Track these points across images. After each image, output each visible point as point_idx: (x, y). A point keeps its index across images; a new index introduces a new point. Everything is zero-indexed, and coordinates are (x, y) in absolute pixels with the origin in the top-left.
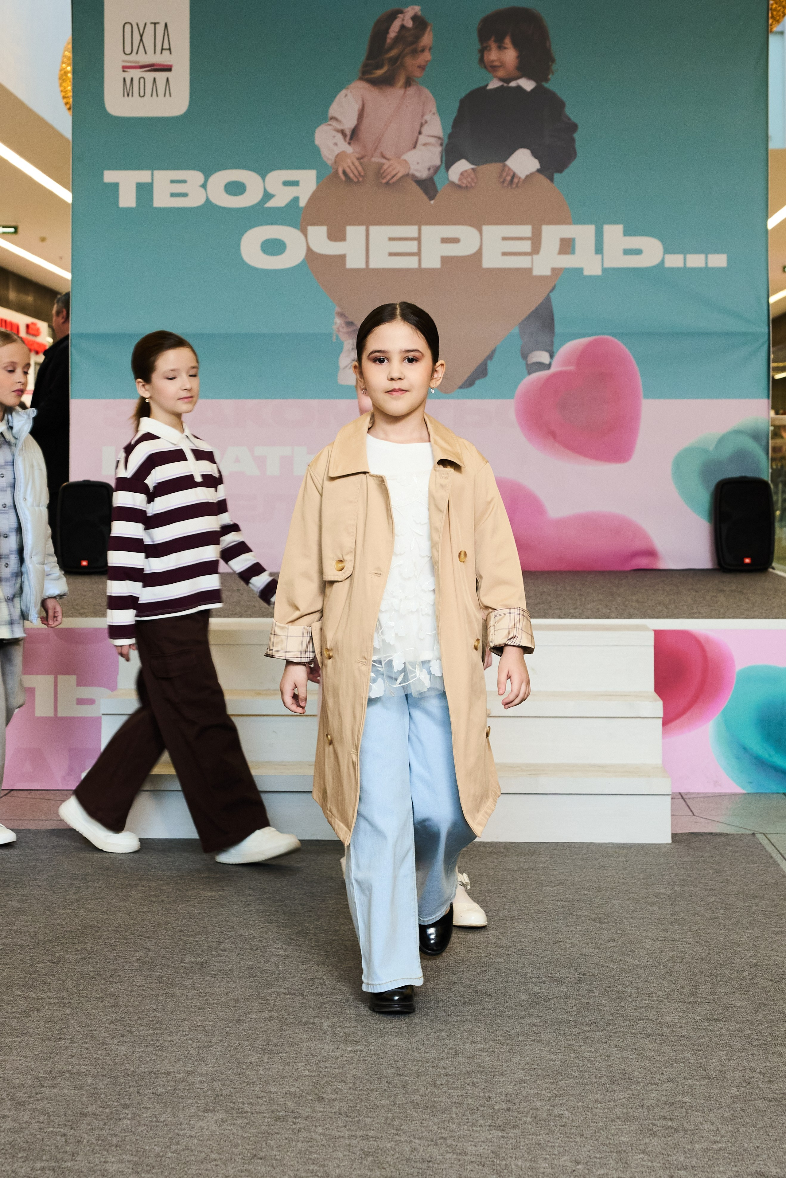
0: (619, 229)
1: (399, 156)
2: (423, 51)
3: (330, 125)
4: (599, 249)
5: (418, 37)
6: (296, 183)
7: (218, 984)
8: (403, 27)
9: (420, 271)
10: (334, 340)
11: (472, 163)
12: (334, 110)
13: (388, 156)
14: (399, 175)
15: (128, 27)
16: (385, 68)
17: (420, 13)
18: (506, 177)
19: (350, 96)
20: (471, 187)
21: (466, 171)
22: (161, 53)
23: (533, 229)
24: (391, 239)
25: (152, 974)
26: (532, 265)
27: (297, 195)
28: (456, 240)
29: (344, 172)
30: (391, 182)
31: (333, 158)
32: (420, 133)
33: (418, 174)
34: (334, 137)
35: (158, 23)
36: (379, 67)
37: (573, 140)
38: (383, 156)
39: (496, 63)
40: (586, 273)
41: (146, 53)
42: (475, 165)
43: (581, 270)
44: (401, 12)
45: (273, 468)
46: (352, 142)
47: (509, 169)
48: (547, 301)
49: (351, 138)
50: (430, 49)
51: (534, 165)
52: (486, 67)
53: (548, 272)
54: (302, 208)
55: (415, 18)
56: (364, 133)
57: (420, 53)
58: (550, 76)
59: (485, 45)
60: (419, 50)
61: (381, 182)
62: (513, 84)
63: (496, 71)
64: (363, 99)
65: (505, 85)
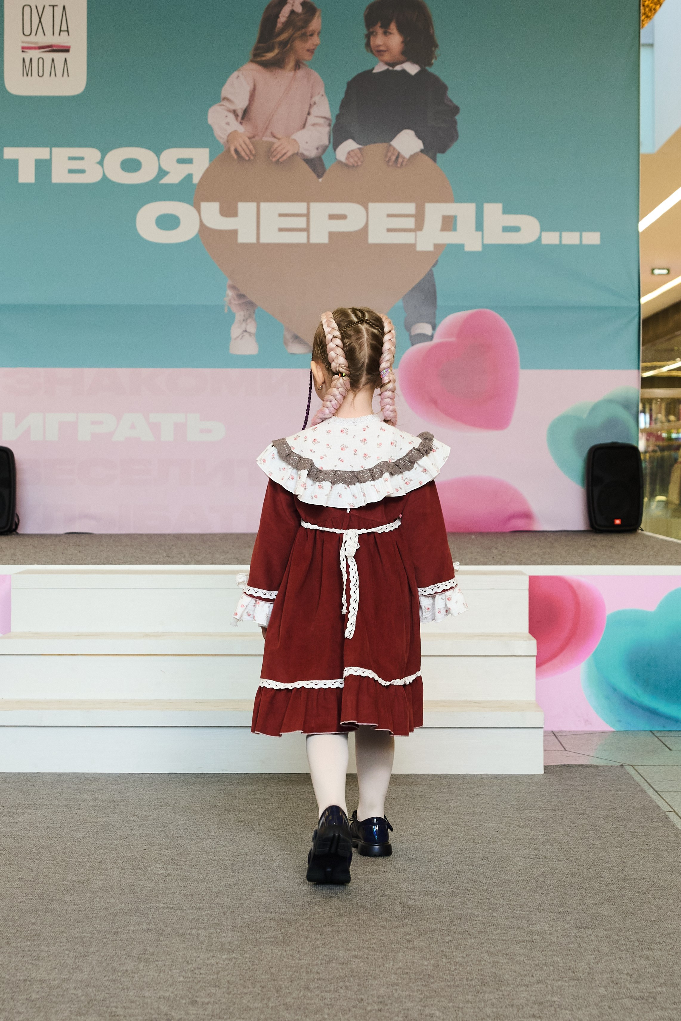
0: (498, 207)
1: (289, 137)
2: (312, 35)
3: (223, 105)
4: (479, 227)
5: (307, 22)
6: (189, 161)
7: (98, 900)
8: (292, 12)
9: (309, 246)
10: (226, 311)
11: (358, 143)
12: (226, 91)
13: (278, 136)
14: (289, 154)
15: (27, 9)
16: (276, 51)
18: (391, 157)
19: (241, 77)
20: (358, 165)
21: (353, 151)
22: (60, 35)
23: (417, 207)
24: (281, 215)
25: (33, 892)
26: (416, 240)
27: (191, 172)
28: (343, 217)
29: (236, 151)
30: (281, 160)
31: (225, 137)
32: (309, 114)
33: (307, 153)
34: (226, 116)
35: (57, 6)
36: (270, 49)
37: (455, 122)
38: (273, 136)
39: (382, 48)
40: (467, 248)
41: (44, 35)
42: (362, 145)
43: (463, 245)
45: (167, 435)
46: (244, 122)
47: (394, 149)
48: (430, 275)
49: (243, 118)
50: (319, 33)
51: (418, 145)
52: (372, 52)
53: (431, 248)
54: (195, 185)
55: (303, 4)
56: (255, 113)
57: (309, 37)
58: (433, 61)
59: (371, 30)
60: (308, 34)
61: (271, 160)
62: (398, 68)
63: (381, 55)
64: (254, 81)
65: (391, 68)
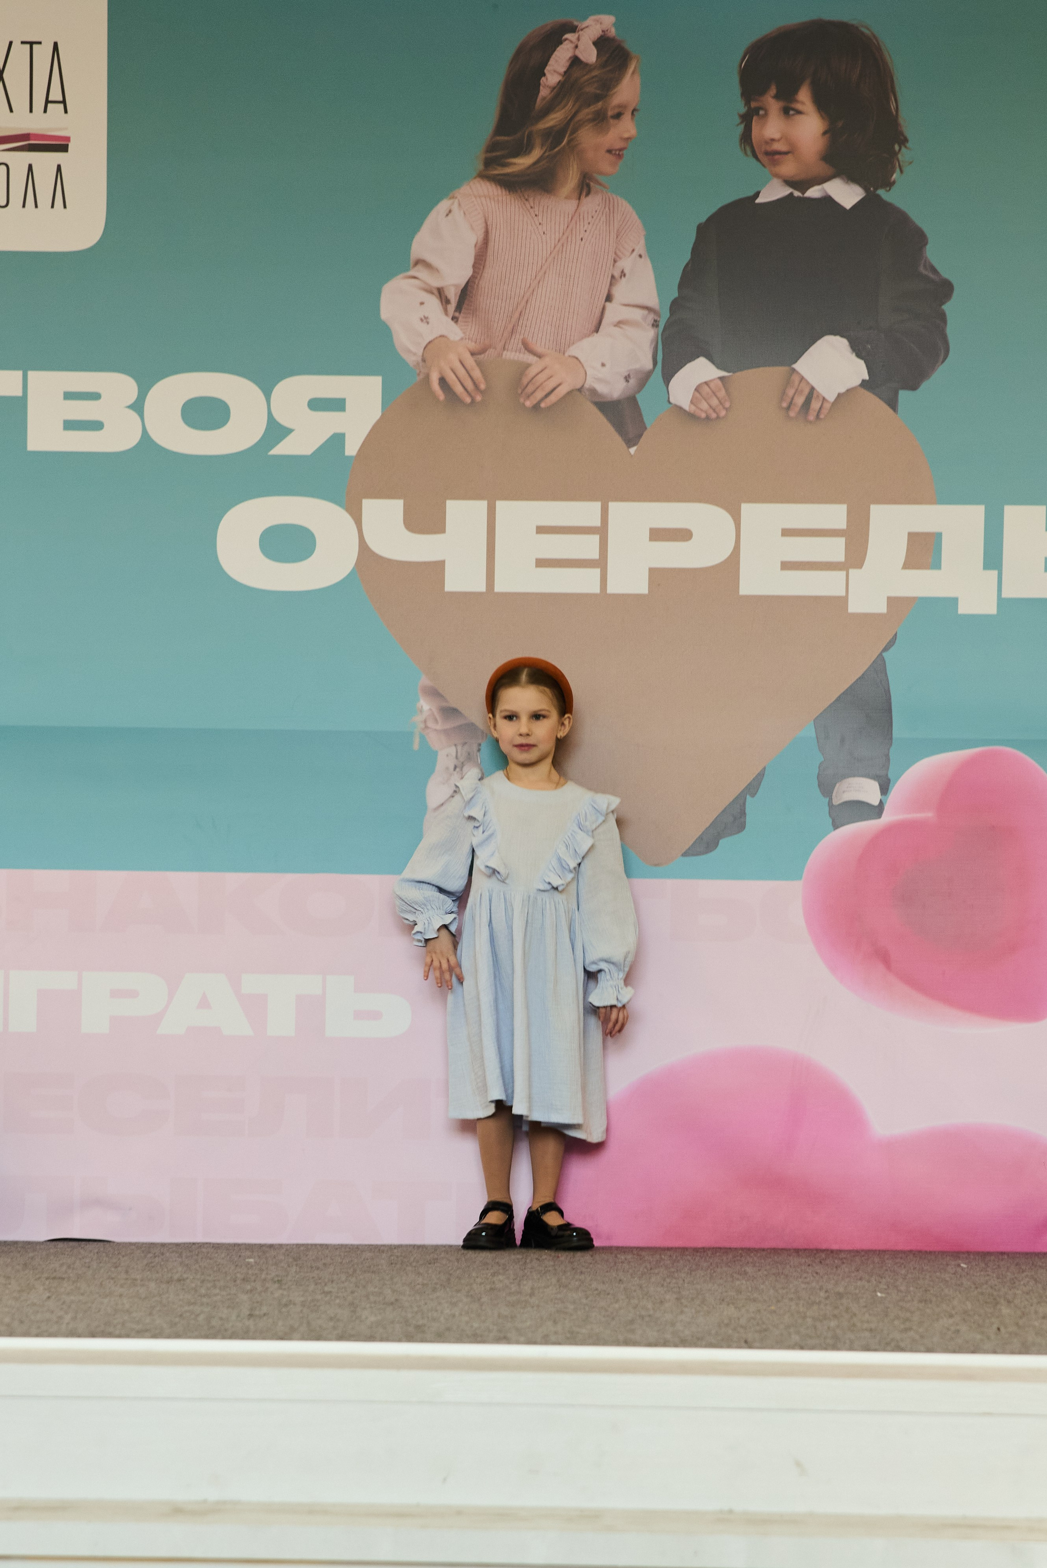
0: (1038, 514)
1: (561, 349)
2: (618, 116)
3: (415, 278)
4: (993, 559)
5: (607, 85)
6: (337, 405)
8: (575, 61)
9: (604, 601)
10: (417, 745)
11: (719, 367)
12: (422, 245)
13: (539, 349)
14: (562, 391)
16: (536, 153)
17: (613, 32)
18: (793, 399)
19: (457, 213)
20: (718, 417)
21: (706, 383)
22: (46, 111)
23: (850, 513)
24: (541, 530)
26: (847, 590)
27: (339, 430)
28: (684, 535)
29: (443, 381)
30: (543, 404)
31: (418, 351)
32: (609, 298)
33: (601, 389)
34: (422, 303)
35: (37, 42)
36: (522, 149)
37: (943, 317)
38: (527, 348)
39: (777, 146)
40: (964, 608)
41: (12, 111)
42: (729, 372)
43: (955, 601)
44: (573, 29)
46: (461, 316)
47: (802, 378)
48: (879, 667)
49: (459, 308)
50: (634, 112)
51: (855, 371)
52: (755, 156)
53: (882, 608)
54: (351, 457)
55: (602, 43)
56: (484, 298)
57: (611, 121)
58: (894, 176)
59: (753, 105)
60: (610, 113)
61: (523, 404)
62: (814, 192)
63: (775, 163)
64: (486, 223)
65: (797, 194)
